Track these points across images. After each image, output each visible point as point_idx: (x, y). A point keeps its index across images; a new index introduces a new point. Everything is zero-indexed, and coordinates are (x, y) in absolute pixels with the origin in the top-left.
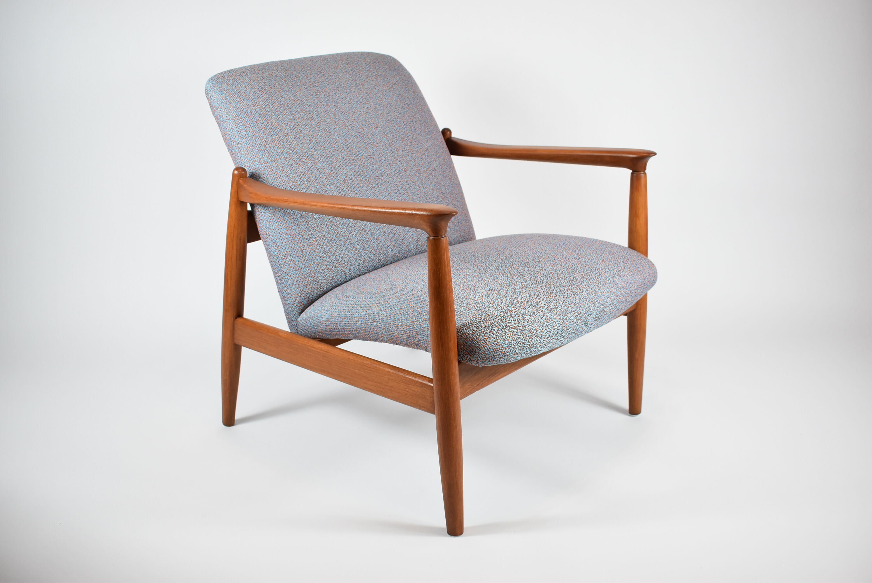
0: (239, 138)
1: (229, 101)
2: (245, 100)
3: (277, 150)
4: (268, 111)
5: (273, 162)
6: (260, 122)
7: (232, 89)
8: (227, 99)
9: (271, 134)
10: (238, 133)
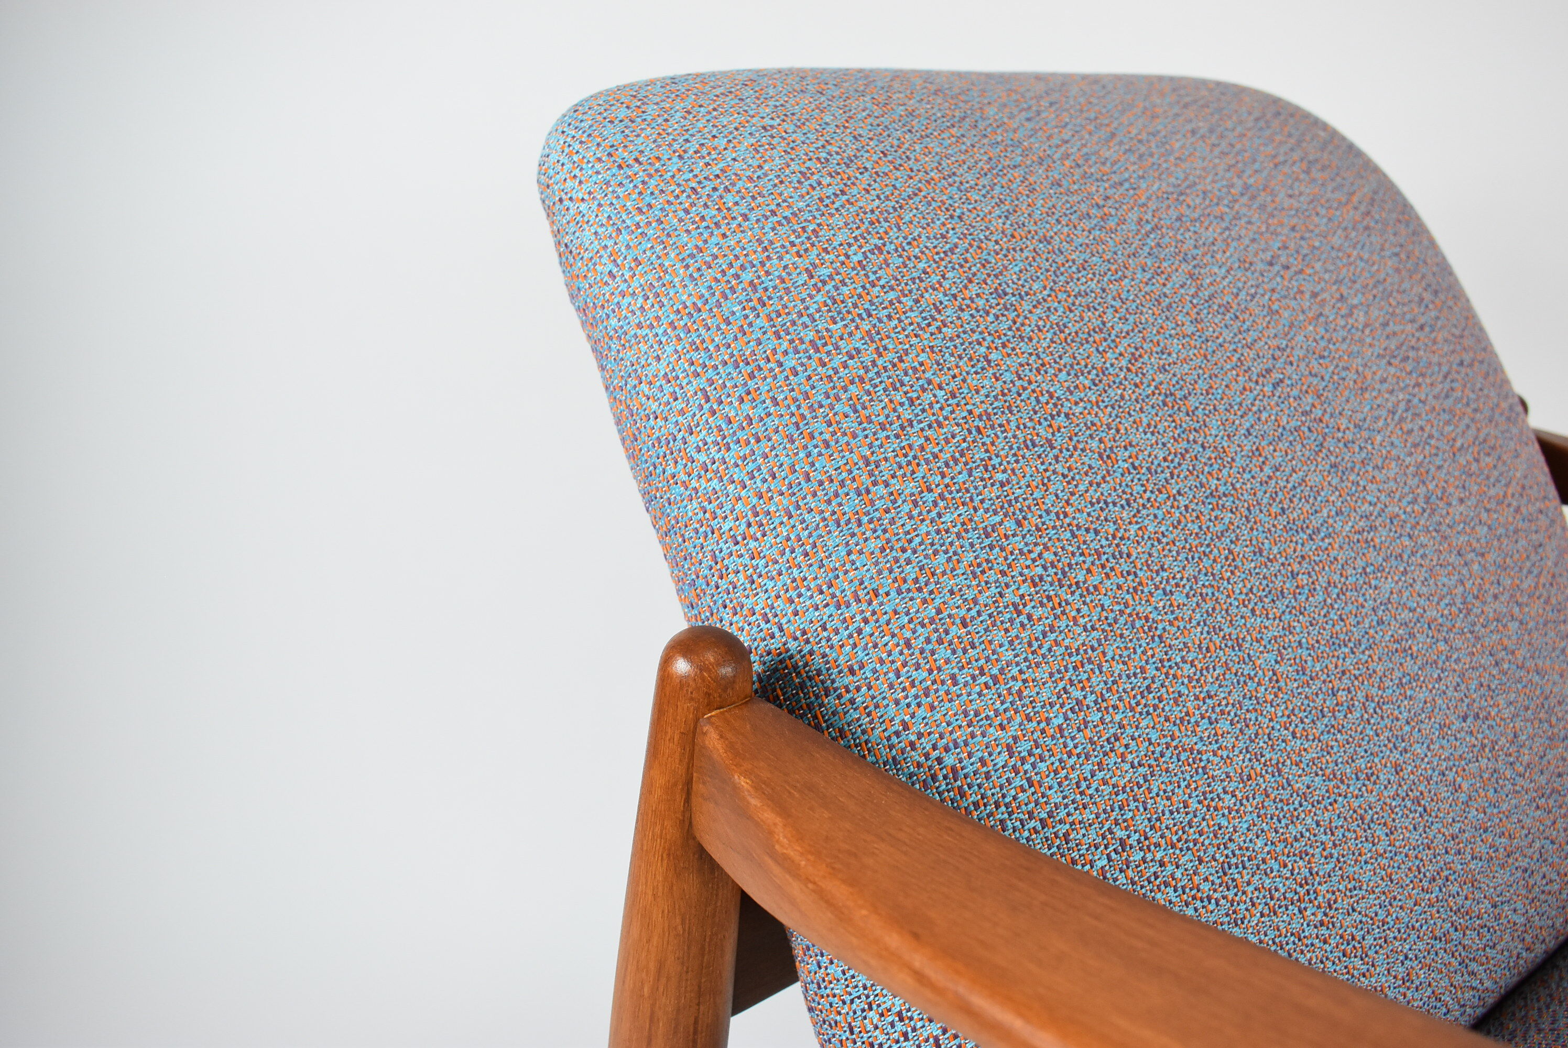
0: (709, 440)
1: (660, 222)
2: (753, 217)
3: (933, 514)
4: (882, 282)
5: (909, 590)
6: (837, 348)
7: (680, 157)
8: (650, 206)
9: (899, 417)
10: (706, 407)
